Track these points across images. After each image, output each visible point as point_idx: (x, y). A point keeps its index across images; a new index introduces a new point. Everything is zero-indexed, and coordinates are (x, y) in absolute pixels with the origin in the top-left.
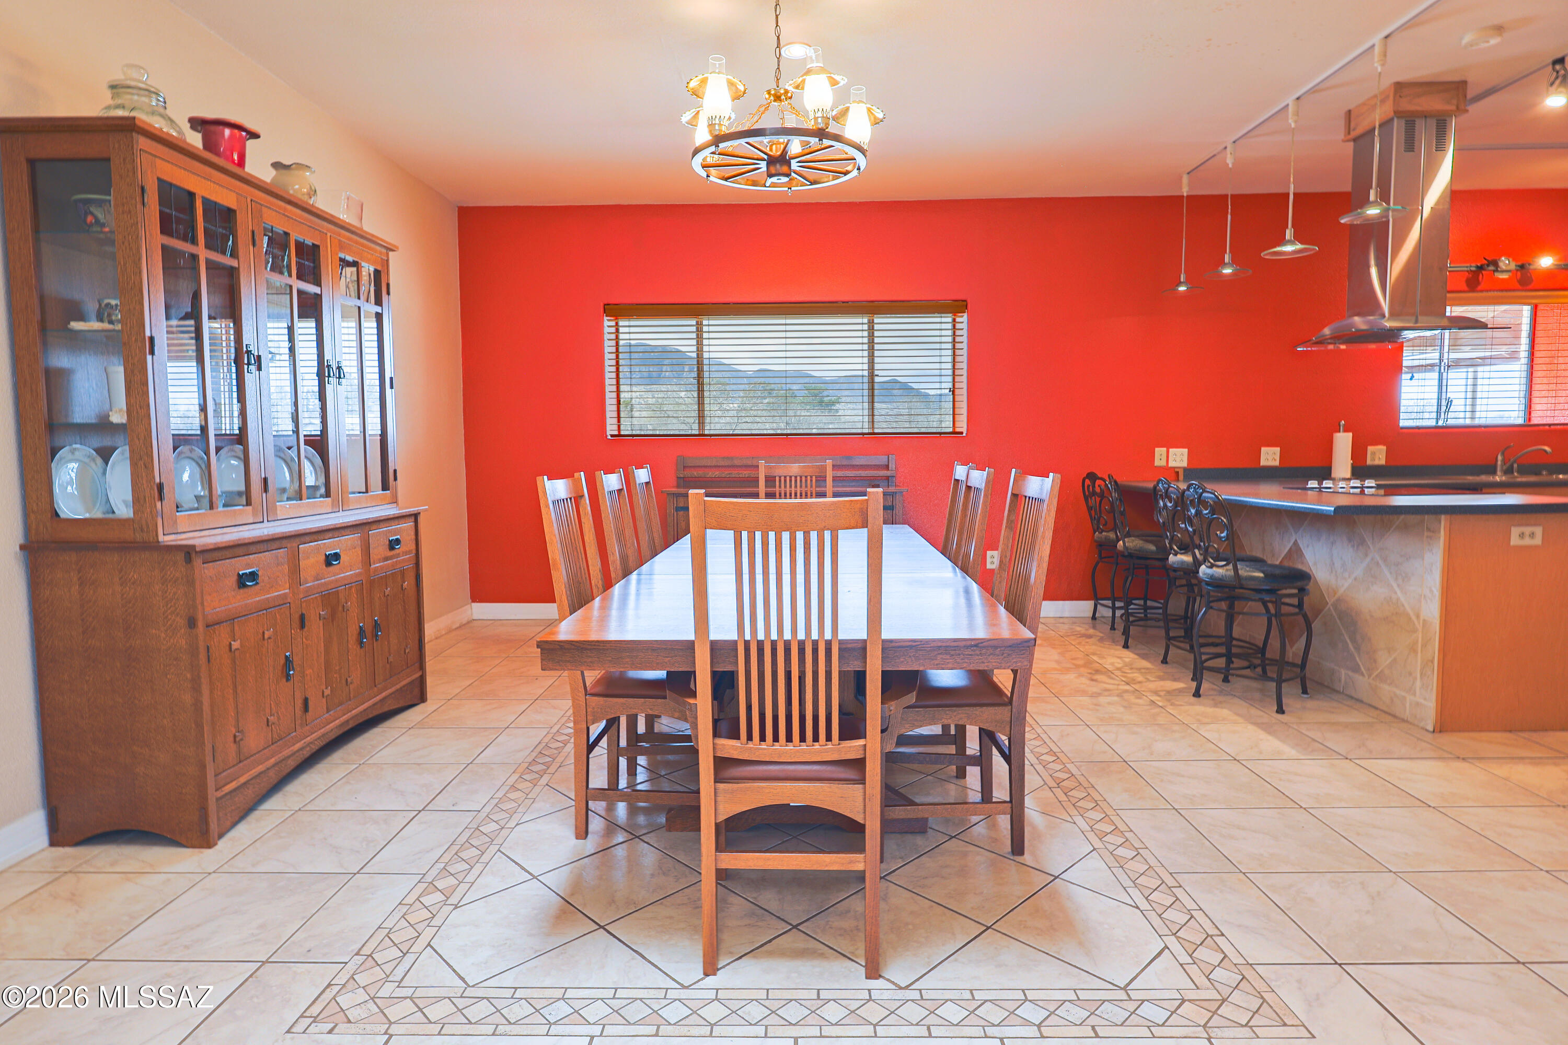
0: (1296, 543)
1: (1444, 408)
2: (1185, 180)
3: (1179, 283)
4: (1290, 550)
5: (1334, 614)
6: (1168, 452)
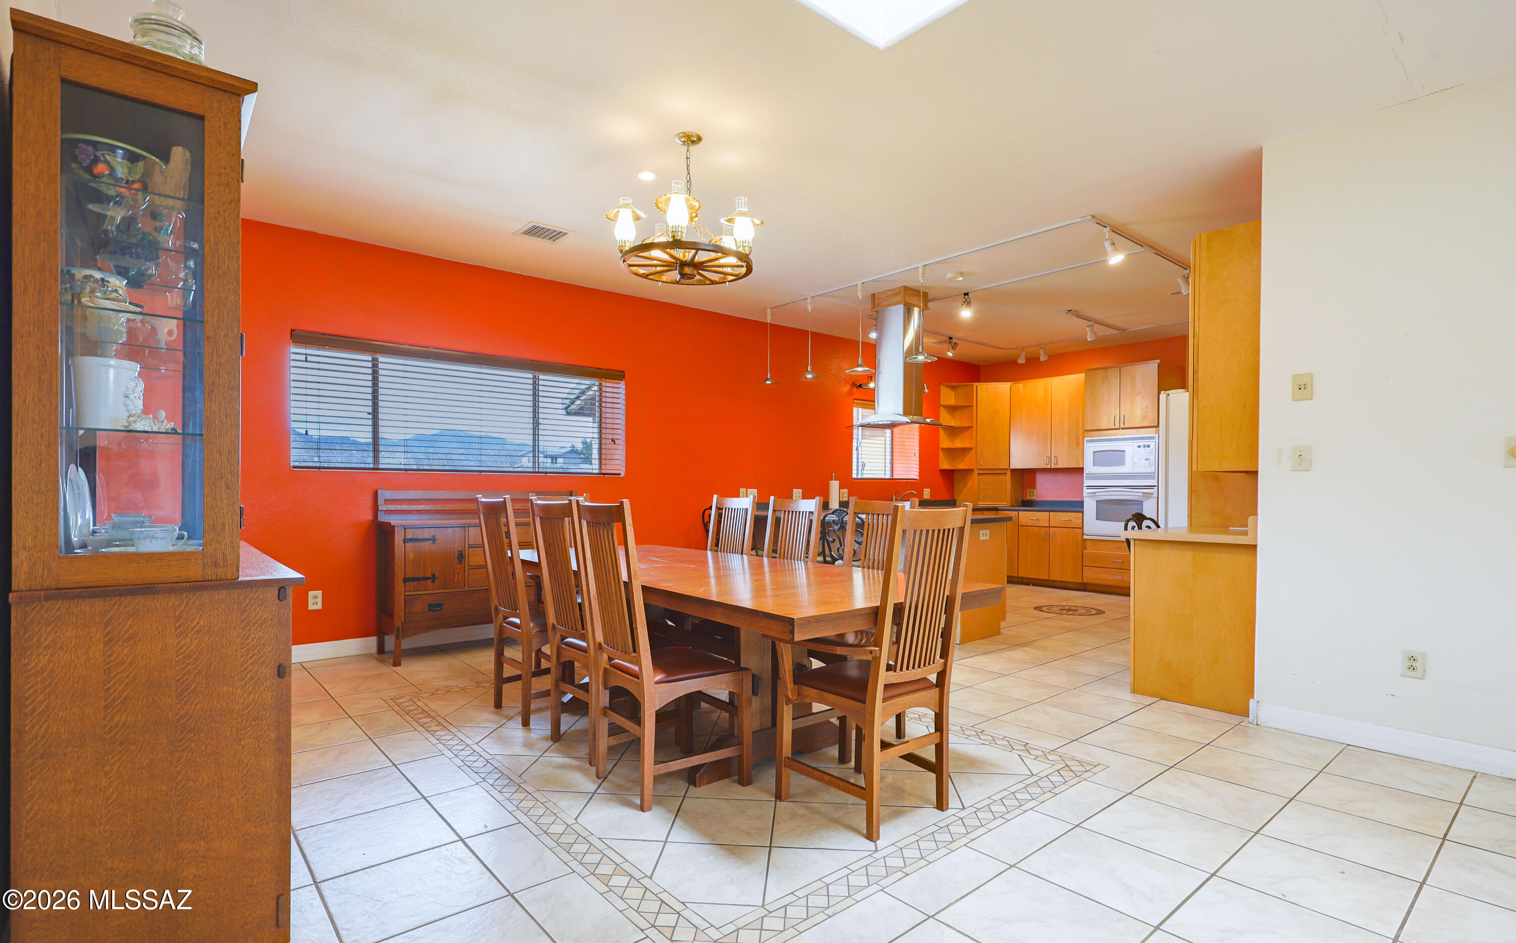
1: (860, 468)
2: (769, 312)
3: (767, 379)
6: (747, 491)
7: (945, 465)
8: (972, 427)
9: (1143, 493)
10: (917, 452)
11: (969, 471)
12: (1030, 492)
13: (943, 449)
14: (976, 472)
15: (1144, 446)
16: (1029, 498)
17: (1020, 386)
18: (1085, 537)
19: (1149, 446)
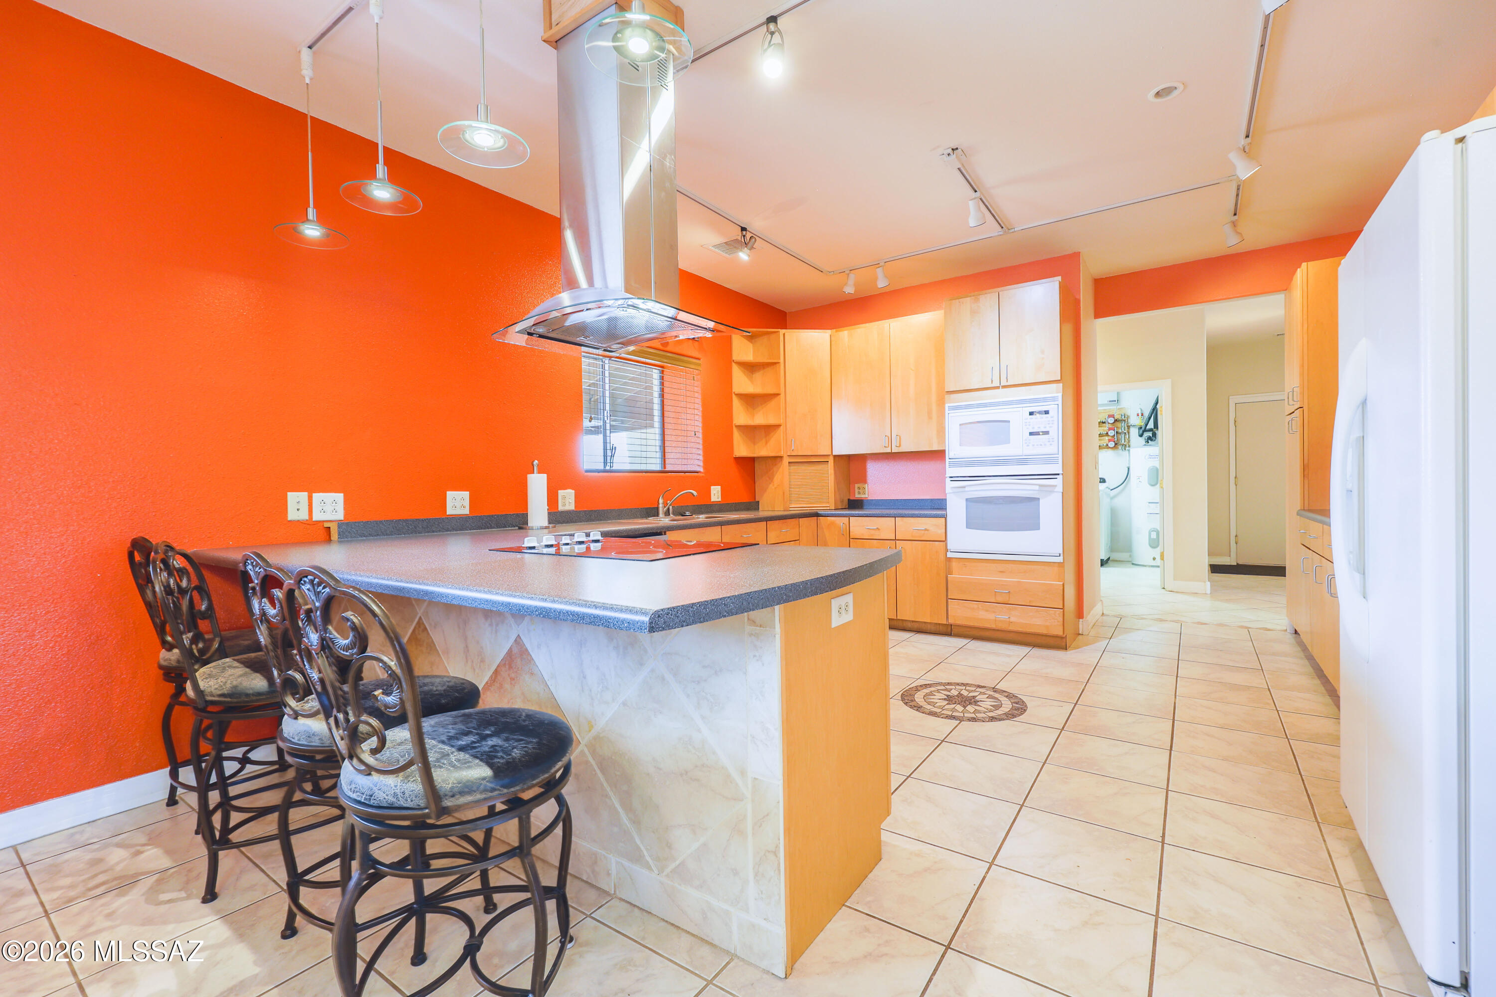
0: (518, 640)
1: (609, 458)
2: (306, 56)
4: (510, 652)
5: (590, 759)
6: (310, 498)
7: (742, 449)
8: (778, 394)
9: (1040, 486)
10: (699, 429)
11: (777, 459)
12: (859, 488)
13: (738, 427)
14: (786, 460)
15: (1040, 413)
16: (857, 496)
17: (844, 334)
18: (949, 555)
19: (1047, 412)
